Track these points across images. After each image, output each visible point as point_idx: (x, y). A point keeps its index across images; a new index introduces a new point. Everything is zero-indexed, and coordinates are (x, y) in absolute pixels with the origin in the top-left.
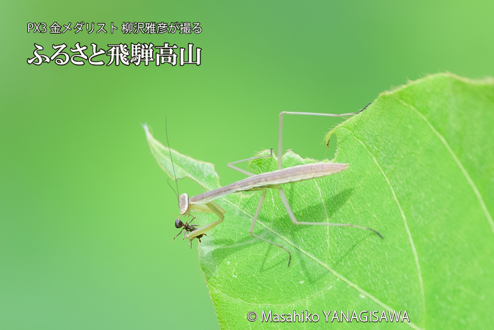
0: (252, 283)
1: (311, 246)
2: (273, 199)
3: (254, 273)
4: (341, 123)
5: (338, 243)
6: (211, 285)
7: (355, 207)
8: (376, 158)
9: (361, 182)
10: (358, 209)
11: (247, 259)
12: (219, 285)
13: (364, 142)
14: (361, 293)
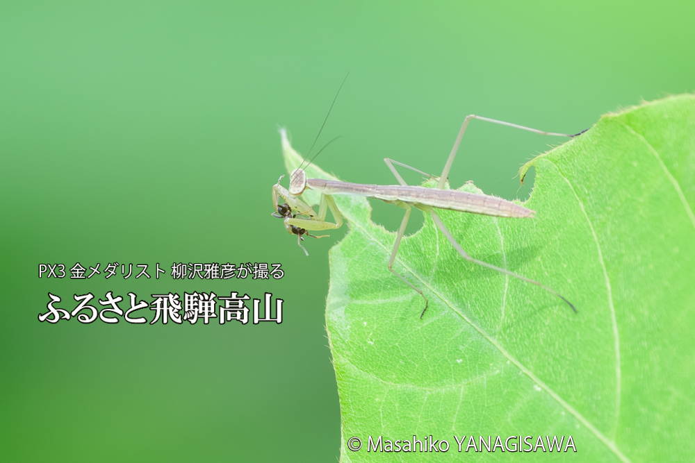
0: (393, 355)
1: (479, 314)
2: (437, 246)
3: (397, 341)
4: (544, 153)
5: (515, 312)
6: (338, 351)
7: (546, 267)
8: (584, 204)
9: (559, 234)
10: (549, 270)
11: (391, 322)
12: (348, 353)
13: (570, 181)
14: (536, 383)
